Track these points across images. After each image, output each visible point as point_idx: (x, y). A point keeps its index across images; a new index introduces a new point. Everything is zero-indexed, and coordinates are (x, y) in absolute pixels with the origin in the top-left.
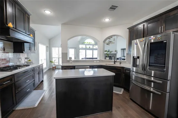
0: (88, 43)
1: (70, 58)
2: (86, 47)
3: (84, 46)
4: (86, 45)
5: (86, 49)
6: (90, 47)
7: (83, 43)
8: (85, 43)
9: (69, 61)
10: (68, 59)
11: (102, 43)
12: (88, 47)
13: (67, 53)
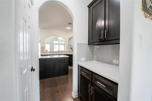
0: (60, 40)
1: (47, 50)
2: (59, 43)
3: (58, 42)
4: (59, 41)
5: (59, 44)
6: (62, 43)
7: (57, 40)
8: (59, 40)
9: (45, 52)
10: (45, 51)
11: (67, 41)
12: (61, 42)
13: (44, 47)
